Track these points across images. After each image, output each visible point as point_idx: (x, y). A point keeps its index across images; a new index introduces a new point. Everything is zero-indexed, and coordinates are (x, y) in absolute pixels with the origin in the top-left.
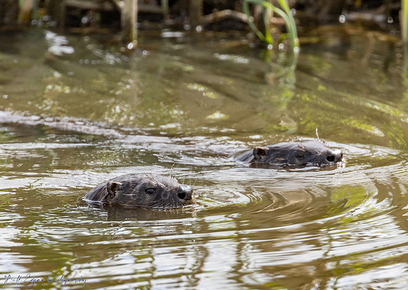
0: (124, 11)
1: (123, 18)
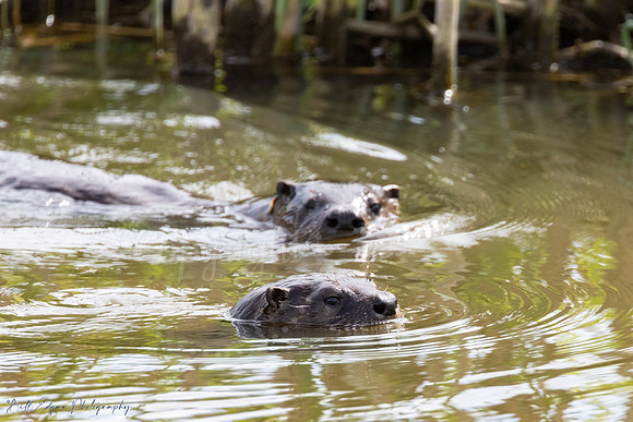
0: (438, 40)
1: (436, 50)
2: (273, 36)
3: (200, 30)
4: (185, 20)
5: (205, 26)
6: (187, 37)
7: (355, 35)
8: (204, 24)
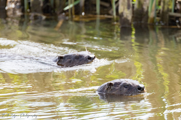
2: (148, 17)
3: (127, 16)
4: (122, 13)
5: (128, 15)
6: (123, 18)
7: (171, 17)
8: (128, 14)
